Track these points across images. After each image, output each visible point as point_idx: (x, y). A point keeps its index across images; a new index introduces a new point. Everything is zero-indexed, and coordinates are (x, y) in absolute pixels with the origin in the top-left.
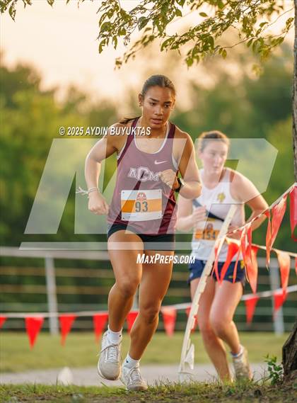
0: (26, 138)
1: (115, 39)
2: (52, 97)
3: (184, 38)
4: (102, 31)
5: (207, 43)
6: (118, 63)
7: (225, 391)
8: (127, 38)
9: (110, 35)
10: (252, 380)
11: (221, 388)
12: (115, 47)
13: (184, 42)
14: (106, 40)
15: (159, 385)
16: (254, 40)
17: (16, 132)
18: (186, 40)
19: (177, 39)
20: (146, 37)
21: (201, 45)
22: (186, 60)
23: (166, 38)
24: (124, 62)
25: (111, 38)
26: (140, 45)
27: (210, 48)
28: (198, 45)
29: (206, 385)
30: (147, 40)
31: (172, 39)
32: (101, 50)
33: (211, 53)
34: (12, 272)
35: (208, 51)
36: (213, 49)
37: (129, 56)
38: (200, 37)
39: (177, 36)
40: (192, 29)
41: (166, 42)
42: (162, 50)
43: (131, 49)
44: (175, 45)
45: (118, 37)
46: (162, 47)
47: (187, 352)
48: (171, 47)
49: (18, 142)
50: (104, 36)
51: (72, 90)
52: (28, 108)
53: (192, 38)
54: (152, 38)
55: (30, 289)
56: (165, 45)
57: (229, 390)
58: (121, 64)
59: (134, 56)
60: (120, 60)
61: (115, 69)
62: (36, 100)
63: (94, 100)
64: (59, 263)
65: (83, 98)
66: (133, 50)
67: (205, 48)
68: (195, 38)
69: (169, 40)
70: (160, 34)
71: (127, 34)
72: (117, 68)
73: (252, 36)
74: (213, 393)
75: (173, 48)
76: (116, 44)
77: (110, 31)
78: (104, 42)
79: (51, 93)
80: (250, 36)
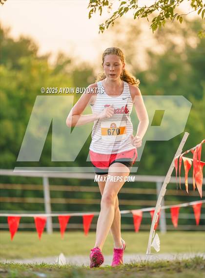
0: (28, 91)
1: (100, 8)
2: (47, 61)
3: (151, 9)
4: (91, 2)
5: (168, 13)
6: (102, 28)
7: (182, 265)
8: (110, 8)
9: (97, 5)
10: (202, 257)
11: (179, 263)
12: (101, 15)
13: (151, 11)
14: (94, 10)
15: (134, 263)
16: (202, 9)
17: (20, 87)
18: (153, 10)
19: (145, 10)
20: (122, 9)
21: (164, 15)
22: (151, 25)
23: (138, 9)
24: (106, 27)
25: (97, 8)
26: (117, 15)
27: (170, 16)
28: (162, 13)
29: (168, 262)
30: (123, 11)
31: (142, 10)
32: (90, 17)
33: (171, 19)
34: (18, 187)
35: (169, 18)
36: (172, 16)
37: (109, 23)
38: (163, 8)
39: (146, 7)
40: (157, 2)
41: (138, 12)
42: (135, 18)
43: (111, 18)
44: (144, 14)
45: (102, 7)
46: (135, 16)
47: (153, 239)
48: (141, 15)
49: (22, 94)
50: (92, 6)
51: (61, 56)
52: (29, 68)
53: (157, 9)
54: (126, 10)
55: (31, 200)
56: (137, 14)
57: (186, 264)
58: (104, 29)
59: (113, 23)
60: (104, 26)
61: (99, 33)
62: (34, 63)
63: (77, 63)
64: (52, 181)
65: (69, 62)
66: (113, 18)
67: (167, 16)
68: (159, 9)
69: (140, 11)
70: (134, 6)
71: (110, 4)
72: (101, 32)
73: (202, 6)
74: (174, 267)
75: (143, 16)
76: (101, 12)
77: (97, 2)
78: (92, 10)
79: (45, 58)
80: (200, 6)
